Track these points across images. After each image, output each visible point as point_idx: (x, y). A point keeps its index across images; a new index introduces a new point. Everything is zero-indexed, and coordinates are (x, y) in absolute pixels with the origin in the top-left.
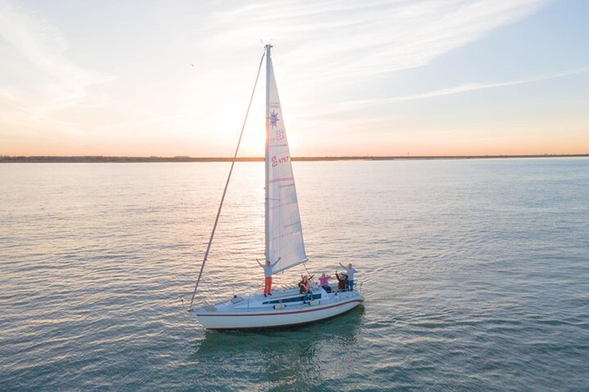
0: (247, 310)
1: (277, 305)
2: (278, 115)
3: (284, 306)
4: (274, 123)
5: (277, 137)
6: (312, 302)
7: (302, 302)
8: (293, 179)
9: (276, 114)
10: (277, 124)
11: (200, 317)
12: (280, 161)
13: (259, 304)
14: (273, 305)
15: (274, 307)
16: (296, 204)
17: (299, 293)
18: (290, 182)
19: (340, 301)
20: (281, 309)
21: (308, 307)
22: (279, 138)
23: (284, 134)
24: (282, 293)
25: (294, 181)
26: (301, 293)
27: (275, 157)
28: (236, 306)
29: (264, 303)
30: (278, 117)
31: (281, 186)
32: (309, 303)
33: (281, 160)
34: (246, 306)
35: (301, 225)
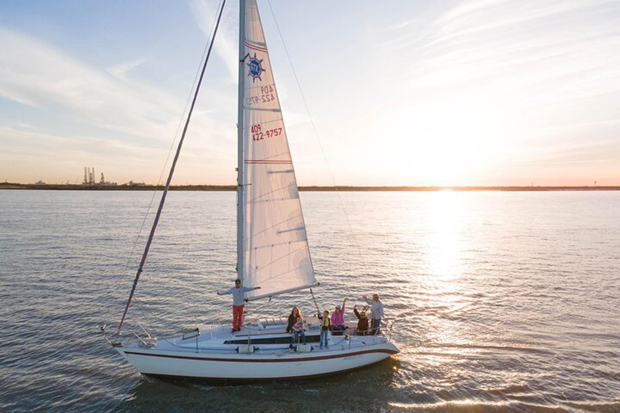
0: (196, 350)
1: (242, 348)
2: (263, 62)
3: (253, 349)
4: (257, 74)
5: (263, 96)
6: (300, 347)
7: (287, 345)
8: (291, 162)
9: (259, 60)
10: (261, 76)
11: (129, 354)
12: (268, 134)
13: (218, 343)
14: (235, 346)
15: (237, 350)
16: (298, 199)
17: (286, 331)
18: (287, 167)
19: (350, 348)
20: (249, 353)
21: (292, 353)
22: (265, 98)
23: (273, 93)
24: (260, 330)
25: (293, 166)
26: (288, 332)
27: (259, 127)
28: (185, 343)
29: (226, 342)
30: (263, 65)
31: (271, 172)
32: (295, 349)
33: (270, 133)
34: (194, 345)
35: (305, 231)
